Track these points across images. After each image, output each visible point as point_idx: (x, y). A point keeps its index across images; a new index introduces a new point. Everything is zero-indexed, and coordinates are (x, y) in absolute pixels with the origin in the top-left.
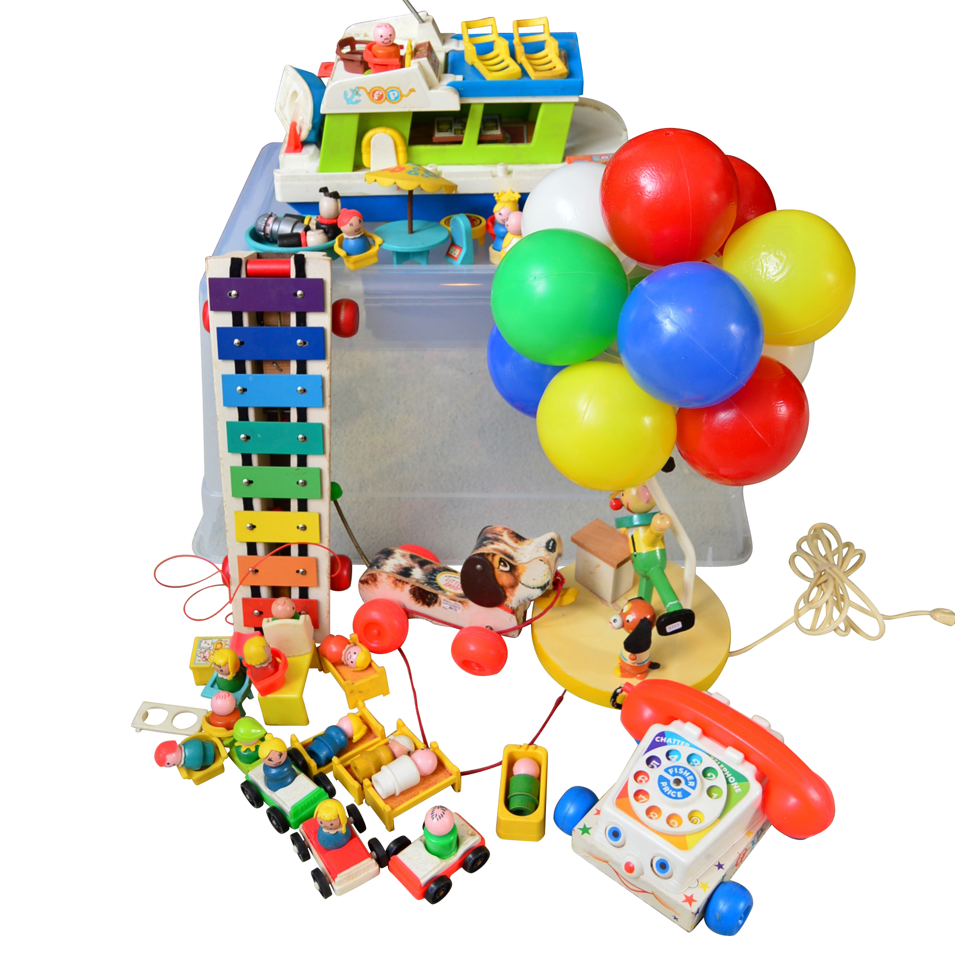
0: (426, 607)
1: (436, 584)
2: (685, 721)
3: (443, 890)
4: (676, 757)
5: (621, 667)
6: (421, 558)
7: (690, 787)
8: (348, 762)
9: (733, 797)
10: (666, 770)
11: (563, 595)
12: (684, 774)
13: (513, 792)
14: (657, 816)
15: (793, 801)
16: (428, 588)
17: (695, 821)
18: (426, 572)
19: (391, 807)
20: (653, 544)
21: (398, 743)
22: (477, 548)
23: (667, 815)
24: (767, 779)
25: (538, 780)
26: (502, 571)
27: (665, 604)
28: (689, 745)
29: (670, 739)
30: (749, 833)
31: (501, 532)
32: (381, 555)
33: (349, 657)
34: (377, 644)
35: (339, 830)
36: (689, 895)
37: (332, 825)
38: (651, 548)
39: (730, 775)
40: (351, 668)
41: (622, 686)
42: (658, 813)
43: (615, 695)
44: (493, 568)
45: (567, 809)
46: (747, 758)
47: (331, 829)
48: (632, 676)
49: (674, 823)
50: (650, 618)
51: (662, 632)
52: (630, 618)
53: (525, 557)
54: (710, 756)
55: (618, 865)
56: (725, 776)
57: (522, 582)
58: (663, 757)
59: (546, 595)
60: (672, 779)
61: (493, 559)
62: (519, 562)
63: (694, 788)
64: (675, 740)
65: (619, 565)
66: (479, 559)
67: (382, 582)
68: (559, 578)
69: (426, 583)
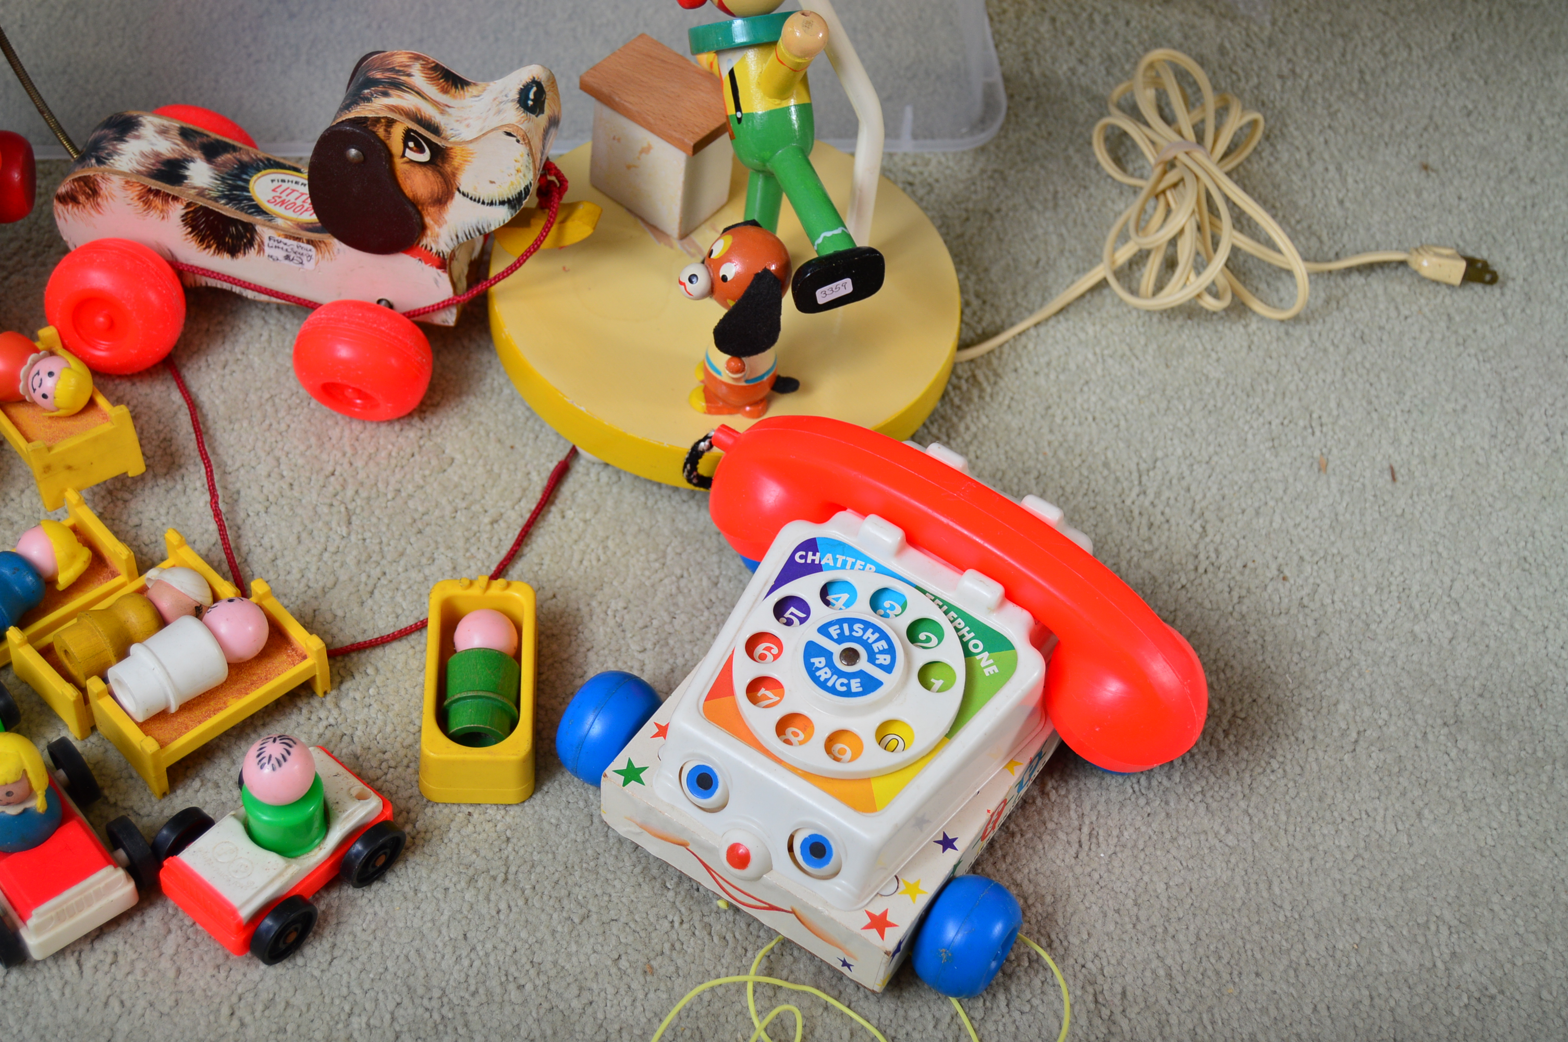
0: (226, 257)
1: (250, 199)
2: (863, 512)
3: (296, 929)
4: (845, 597)
5: (706, 391)
6: (208, 136)
7: (881, 666)
8: (48, 639)
9: (980, 686)
10: (823, 630)
11: (563, 222)
12: (865, 637)
13: (455, 691)
14: (802, 736)
15: (1113, 688)
16: (228, 211)
17: (893, 744)
18: (222, 172)
19: (157, 740)
20: (783, 92)
21: (169, 586)
22: (347, 107)
23: (827, 735)
24: (1053, 639)
25: (514, 661)
26: (411, 162)
27: (812, 237)
28: (874, 568)
29: (829, 556)
30: (1011, 763)
31: (409, 66)
32: (106, 131)
33: (36, 386)
34: (107, 350)
35: (29, 805)
36: (877, 912)
37: (9, 794)
38: (778, 101)
39: (972, 634)
40: (44, 410)
41: (712, 434)
42: (804, 731)
43: (695, 455)
44: (390, 155)
45: (587, 727)
46: (1010, 596)
47: (8, 804)
48: (733, 409)
49: (843, 752)
50: (777, 270)
51: (807, 304)
52: (731, 270)
53: (468, 126)
54: (924, 592)
55: (712, 850)
56: (961, 638)
57: (462, 189)
58: (812, 597)
59: (520, 221)
60: (836, 649)
61: (388, 132)
62: (453, 140)
63: (888, 669)
64: (840, 558)
65: (699, 146)
66: (354, 133)
67: (112, 196)
68: (553, 178)
69: (224, 196)
